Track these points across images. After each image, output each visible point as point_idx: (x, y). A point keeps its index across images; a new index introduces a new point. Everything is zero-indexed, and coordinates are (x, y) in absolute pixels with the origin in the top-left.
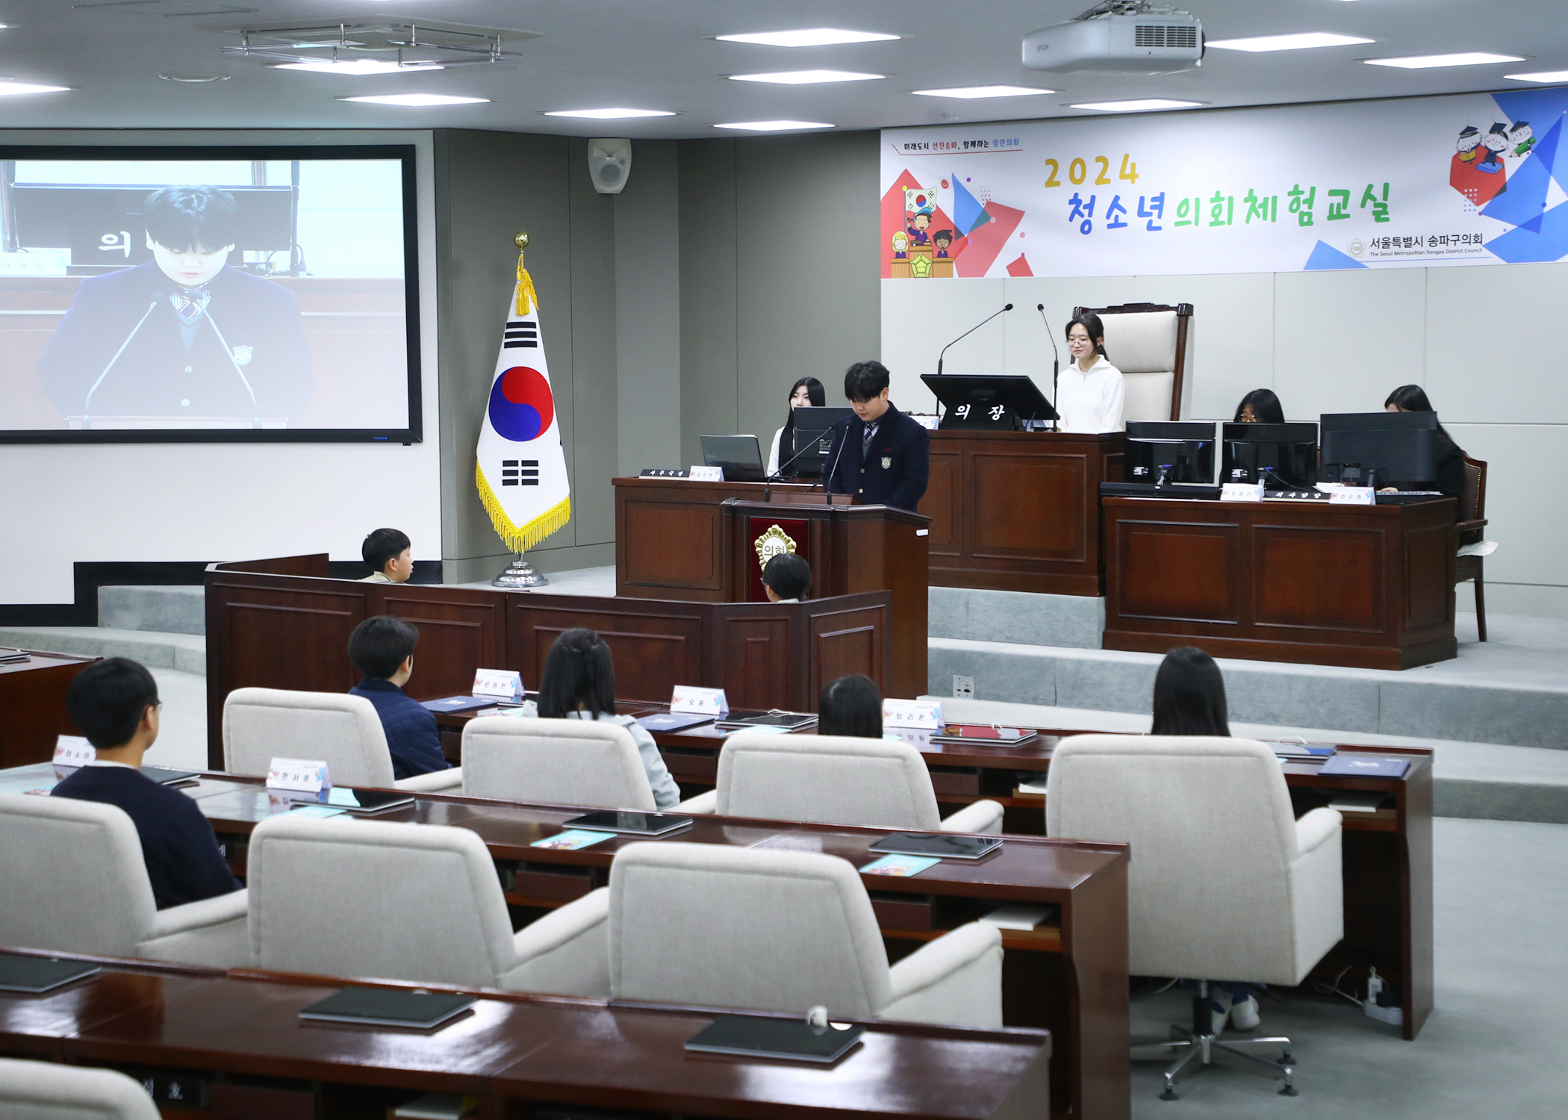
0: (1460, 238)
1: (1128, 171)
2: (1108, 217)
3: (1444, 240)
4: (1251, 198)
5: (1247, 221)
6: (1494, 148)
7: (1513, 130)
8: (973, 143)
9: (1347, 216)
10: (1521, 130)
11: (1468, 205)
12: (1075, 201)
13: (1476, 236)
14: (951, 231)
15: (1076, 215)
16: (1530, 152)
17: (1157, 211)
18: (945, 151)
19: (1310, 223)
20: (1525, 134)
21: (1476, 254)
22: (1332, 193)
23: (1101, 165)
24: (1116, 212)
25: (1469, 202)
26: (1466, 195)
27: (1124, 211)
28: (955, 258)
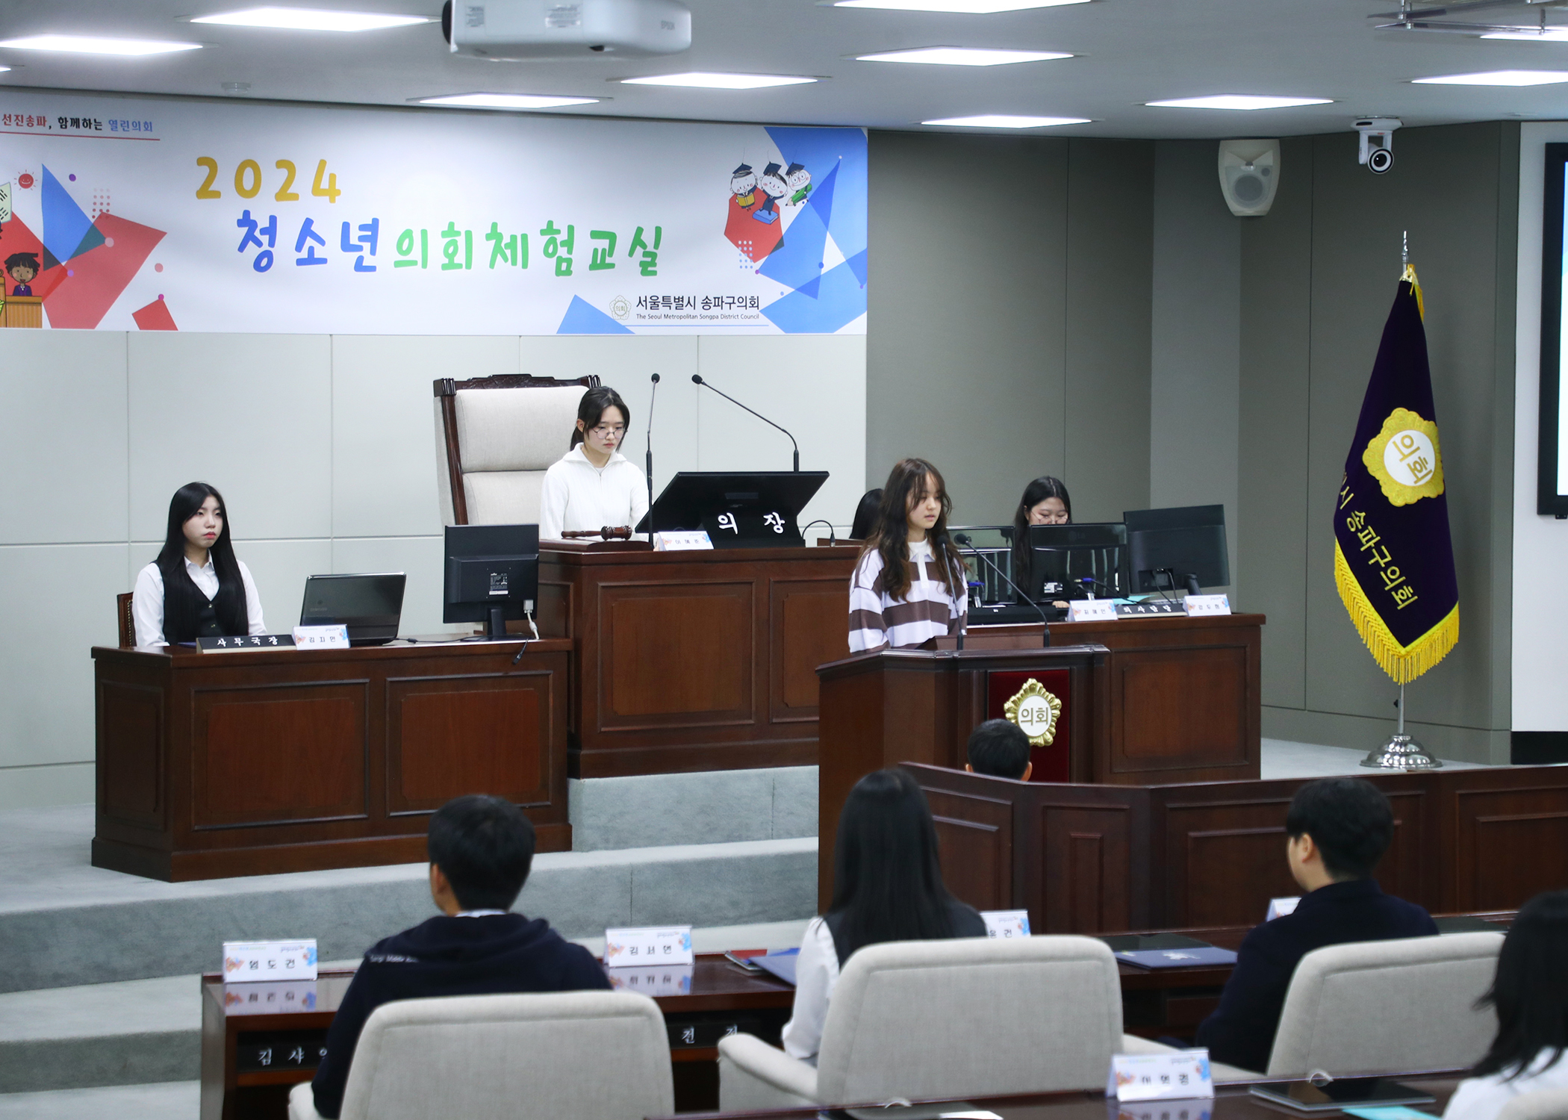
0: (736, 301)
1: (325, 184)
2: (299, 248)
3: (719, 302)
4: (494, 234)
5: (492, 265)
6: (773, 193)
7: (789, 173)
8: (75, 122)
9: (612, 266)
10: (797, 174)
11: (743, 261)
12: (246, 220)
13: (752, 298)
14: (36, 255)
15: (251, 243)
16: (805, 201)
17: (369, 244)
18: (25, 129)
19: (568, 272)
20: (802, 180)
21: (752, 321)
22: (595, 235)
23: (284, 173)
24: (310, 242)
25: (744, 257)
26: (740, 248)
27: (322, 242)
28: (44, 297)
